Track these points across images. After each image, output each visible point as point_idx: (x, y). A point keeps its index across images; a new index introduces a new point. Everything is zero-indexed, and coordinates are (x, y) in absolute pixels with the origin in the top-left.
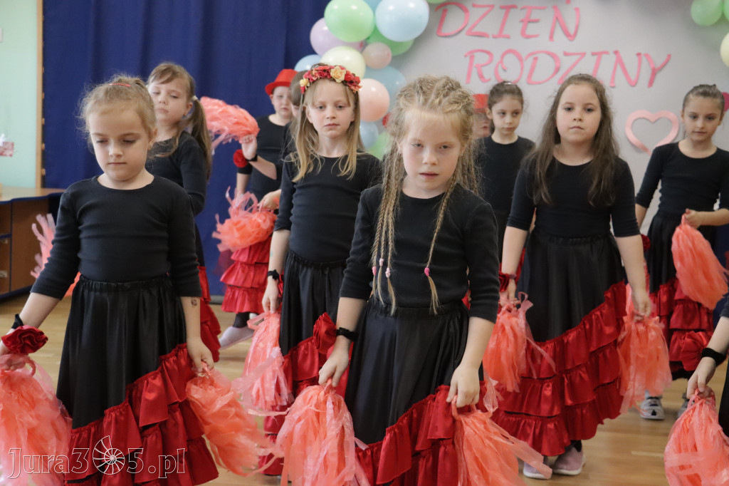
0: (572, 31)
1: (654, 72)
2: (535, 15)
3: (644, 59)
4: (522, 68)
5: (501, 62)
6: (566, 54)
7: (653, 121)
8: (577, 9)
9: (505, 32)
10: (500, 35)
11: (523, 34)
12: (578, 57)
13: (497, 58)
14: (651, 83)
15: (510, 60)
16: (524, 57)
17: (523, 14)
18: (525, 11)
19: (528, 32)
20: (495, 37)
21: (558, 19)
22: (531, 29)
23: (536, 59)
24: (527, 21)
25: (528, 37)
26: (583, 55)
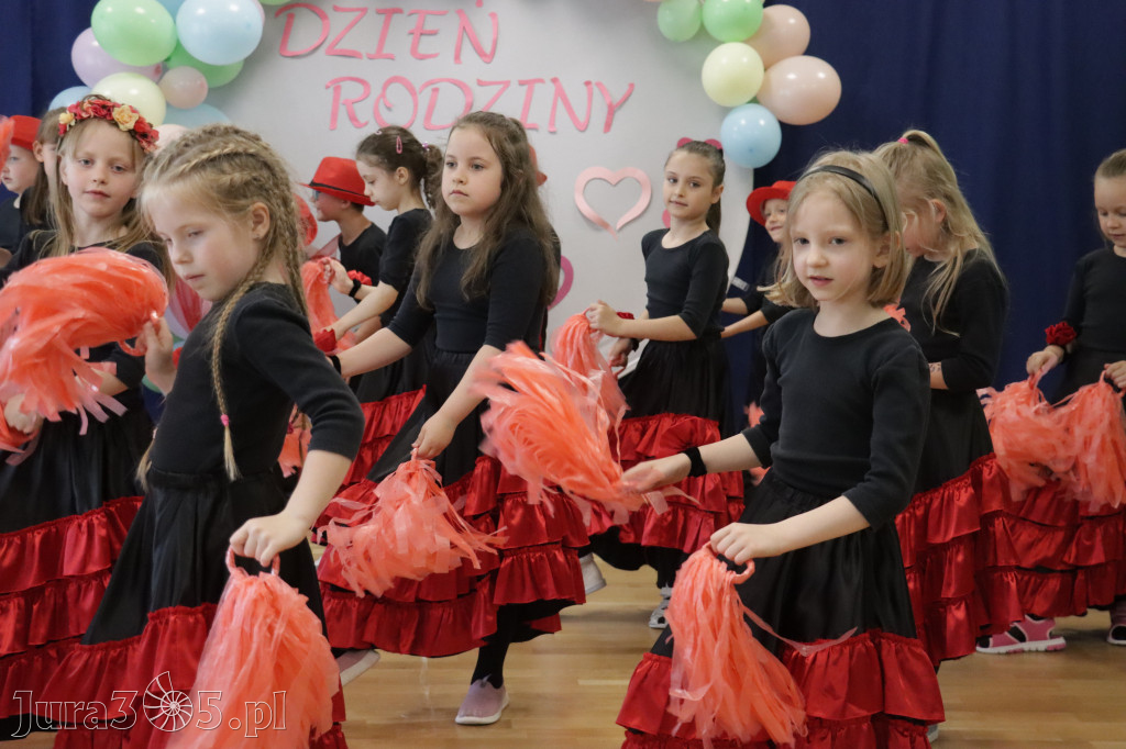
0: (488, 50)
1: (612, 110)
2: (430, 24)
3: (596, 90)
4: (416, 106)
5: (383, 96)
6: (480, 83)
7: (614, 182)
8: (493, 15)
9: (385, 51)
10: (379, 55)
11: (414, 52)
12: (499, 87)
13: (376, 91)
14: (608, 126)
15: (397, 93)
16: (417, 87)
17: (412, 23)
18: (415, 17)
19: (422, 50)
20: (371, 57)
21: (465, 29)
22: (426, 45)
23: (436, 90)
24: (420, 33)
25: (423, 57)
26: (507, 84)
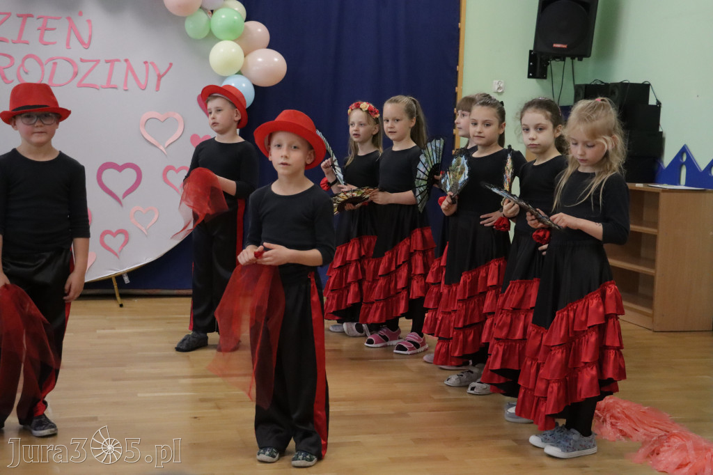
0: (86, 41)
1: (160, 77)
2: (51, 24)
3: (151, 67)
4: (43, 71)
5: (22, 65)
6: (82, 60)
7: (162, 120)
8: (89, 21)
9: (23, 39)
10: (19, 40)
11: (41, 39)
12: (94, 63)
13: (18, 62)
14: (158, 88)
15: (30, 63)
16: (44, 62)
17: (40, 23)
18: (41, 20)
19: (46, 39)
20: (14, 42)
21: (72, 28)
22: (48, 36)
23: (55, 64)
24: (44, 29)
25: (46, 44)
26: (98, 61)
